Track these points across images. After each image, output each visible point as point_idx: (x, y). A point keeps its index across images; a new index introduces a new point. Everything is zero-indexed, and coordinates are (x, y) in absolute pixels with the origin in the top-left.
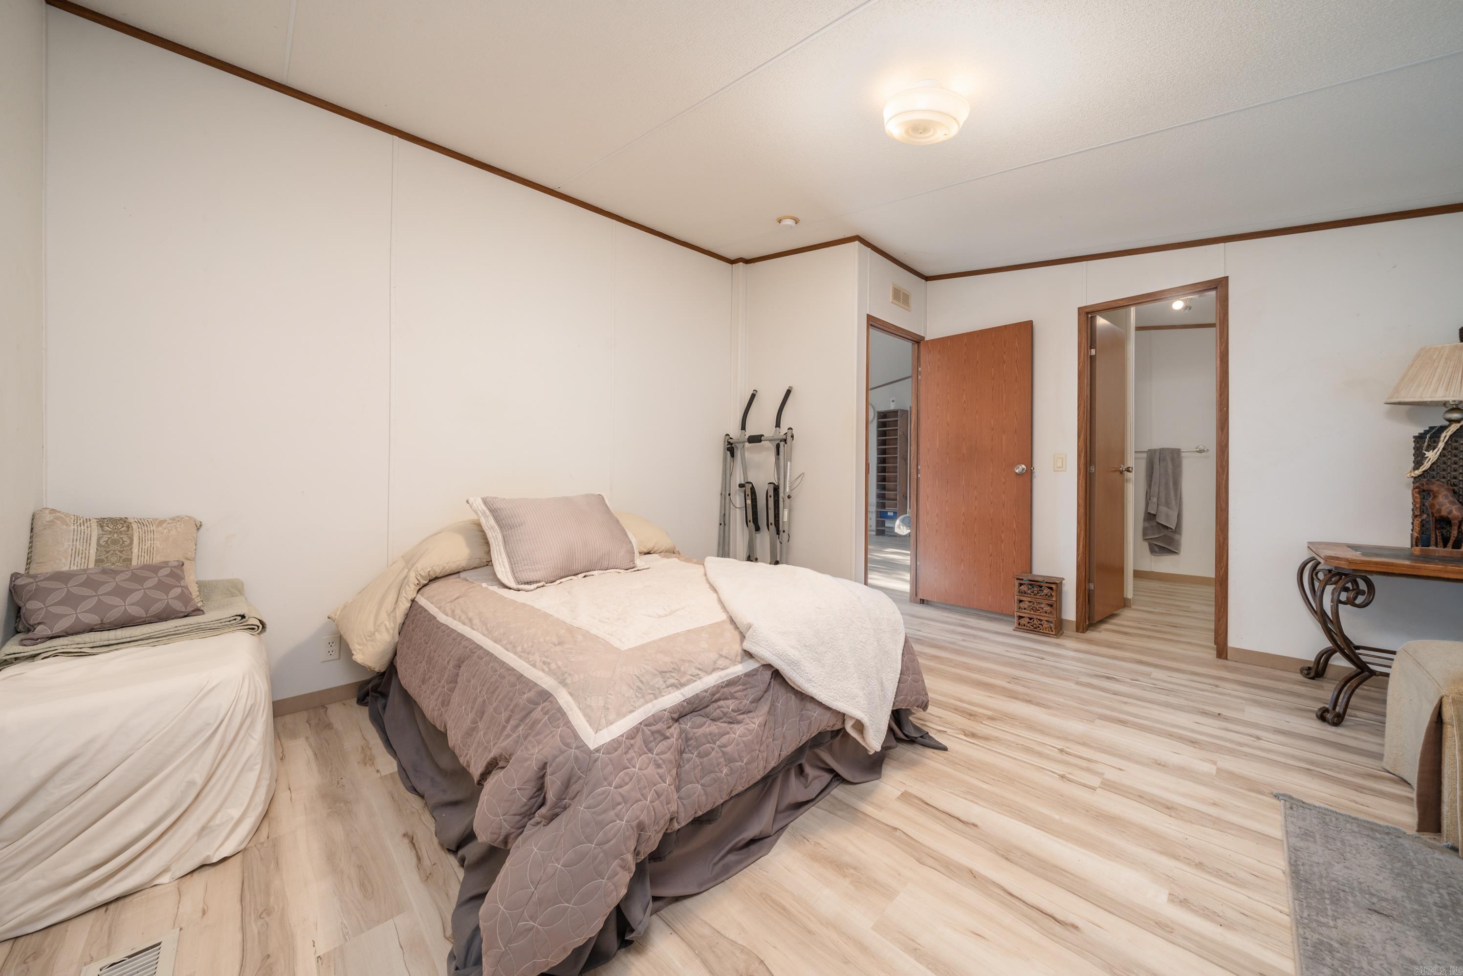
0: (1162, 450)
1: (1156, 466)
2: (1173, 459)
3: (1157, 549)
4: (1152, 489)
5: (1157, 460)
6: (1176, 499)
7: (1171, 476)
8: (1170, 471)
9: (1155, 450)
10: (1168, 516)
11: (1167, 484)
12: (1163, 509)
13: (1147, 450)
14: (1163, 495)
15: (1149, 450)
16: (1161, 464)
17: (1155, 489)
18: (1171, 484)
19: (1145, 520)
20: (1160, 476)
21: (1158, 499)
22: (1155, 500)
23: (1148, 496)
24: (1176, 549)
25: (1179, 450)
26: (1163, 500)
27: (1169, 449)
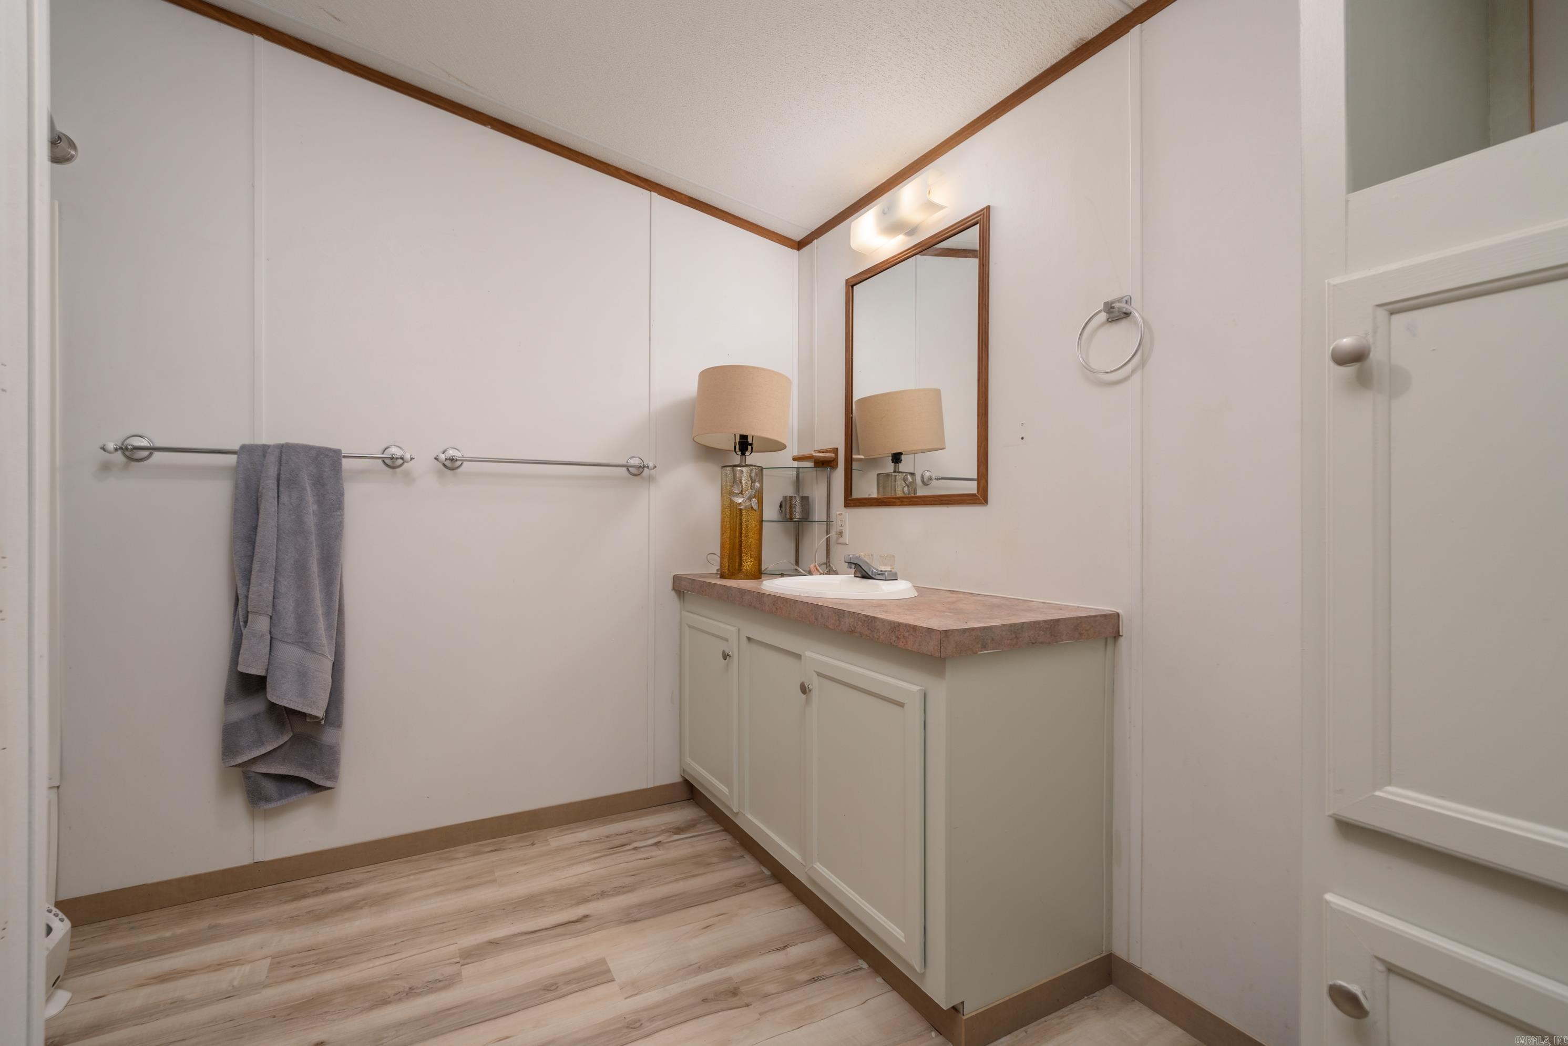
0: (285, 451)
1: (269, 505)
2: (319, 482)
3: (270, 787)
4: (253, 588)
5: (269, 484)
6: (327, 614)
7: (313, 538)
8: (311, 521)
9: (265, 449)
10: (303, 676)
11: (301, 568)
12: (289, 653)
13: (236, 447)
14: (288, 604)
15: (243, 447)
16: (284, 498)
17: (262, 587)
18: (314, 567)
19: (229, 699)
20: (278, 539)
21: (273, 620)
22: (261, 624)
23: (241, 612)
24: (328, 778)
25: (337, 452)
26: (289, 622)
27: (307, 449)
